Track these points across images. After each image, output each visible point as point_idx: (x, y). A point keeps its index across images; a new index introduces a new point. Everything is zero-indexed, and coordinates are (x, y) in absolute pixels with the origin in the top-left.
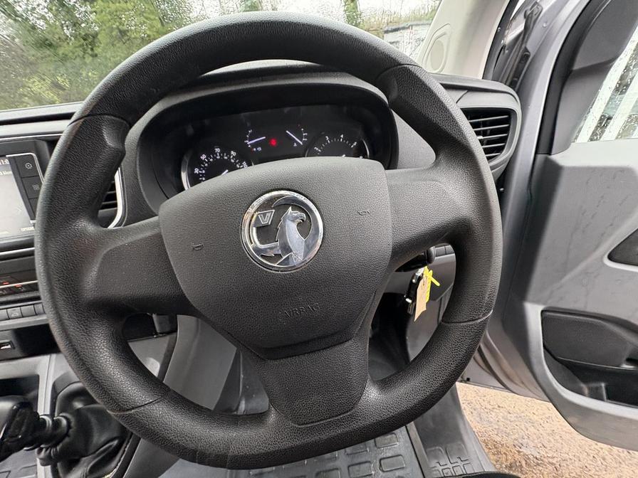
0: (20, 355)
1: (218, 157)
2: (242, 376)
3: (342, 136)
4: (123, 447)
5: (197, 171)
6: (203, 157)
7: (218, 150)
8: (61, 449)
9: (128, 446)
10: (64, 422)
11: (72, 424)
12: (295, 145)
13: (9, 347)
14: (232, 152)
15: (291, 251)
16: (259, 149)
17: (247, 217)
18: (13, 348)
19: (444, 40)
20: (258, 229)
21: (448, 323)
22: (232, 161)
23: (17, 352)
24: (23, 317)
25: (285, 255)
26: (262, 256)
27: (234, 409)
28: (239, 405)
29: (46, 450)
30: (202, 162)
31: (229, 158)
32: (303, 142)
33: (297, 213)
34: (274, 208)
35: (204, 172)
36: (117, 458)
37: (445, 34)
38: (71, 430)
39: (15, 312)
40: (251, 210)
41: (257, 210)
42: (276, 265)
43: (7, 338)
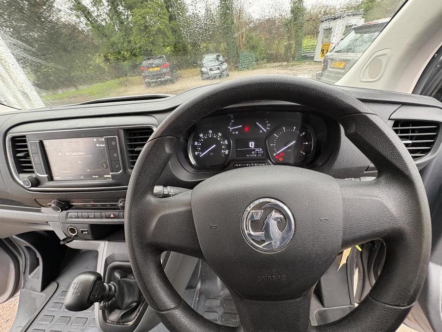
0: (91, 239)
1: (210, 136)
2: (201, 266)
3: (295, 128)
4: (139, 307)
5: (196, 143)
6: (201, 135)
7: (210, 132)
8: (111, 303)
9: (142, 308)
10: (113, 288)
11: (117, 290)
12: (261, 131)
13: (86, 233)
14: (219, 134)
15: (272, 240)
16: (237, 133)
17: (246, 214)
18: (88, 234)
19: (384, 60)
20: (251, 221)
21: (375, 300)
22: (219, 139)
23: (90, 237)
24: (95, 218)
25: (267, 242)
26: (253, 240)
27: (194, 286)
28: (197, 284)
29: (104, 302)
30: (200, 138)
31: (217, 137)
32: (267, 130)
33: (279, 215)
34: (263, 209)
35: (200, 144)
36: (135, 314)
37: (385, 55)
38: (116, 294)
39: (92, 213)
40: (248, 209)
41: (252, 209)
42: (260, 247)
43: (86, 228)
